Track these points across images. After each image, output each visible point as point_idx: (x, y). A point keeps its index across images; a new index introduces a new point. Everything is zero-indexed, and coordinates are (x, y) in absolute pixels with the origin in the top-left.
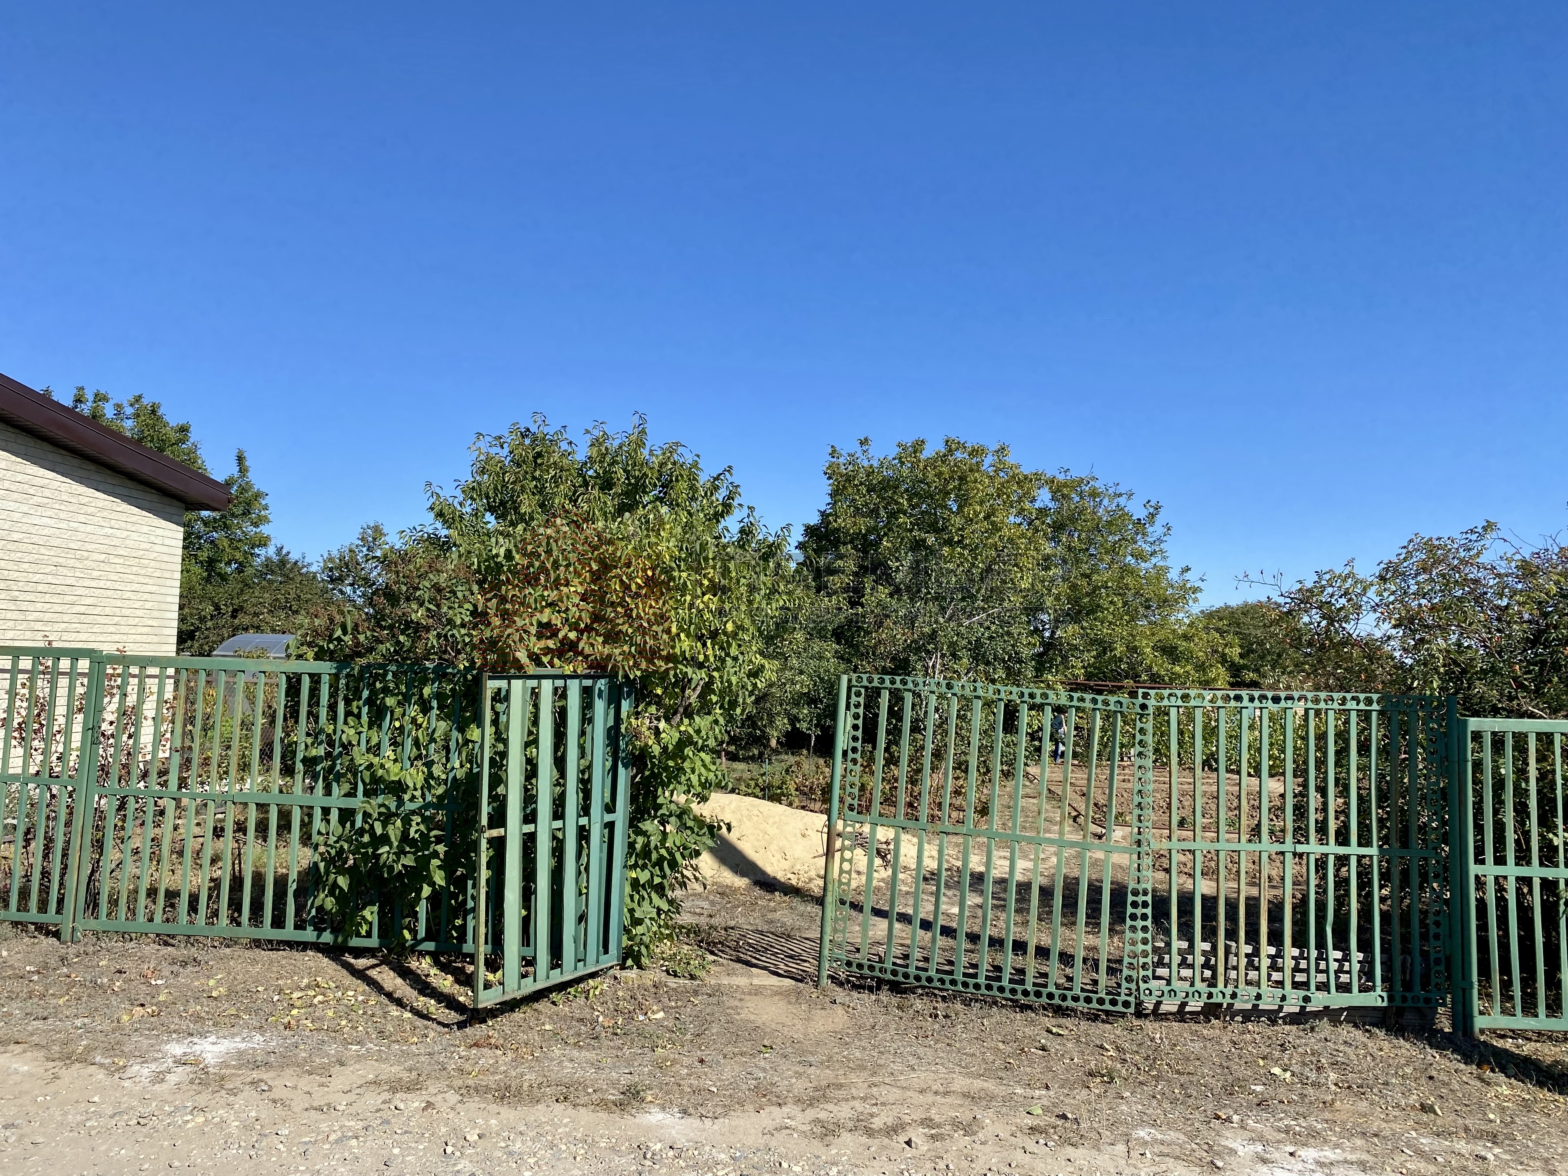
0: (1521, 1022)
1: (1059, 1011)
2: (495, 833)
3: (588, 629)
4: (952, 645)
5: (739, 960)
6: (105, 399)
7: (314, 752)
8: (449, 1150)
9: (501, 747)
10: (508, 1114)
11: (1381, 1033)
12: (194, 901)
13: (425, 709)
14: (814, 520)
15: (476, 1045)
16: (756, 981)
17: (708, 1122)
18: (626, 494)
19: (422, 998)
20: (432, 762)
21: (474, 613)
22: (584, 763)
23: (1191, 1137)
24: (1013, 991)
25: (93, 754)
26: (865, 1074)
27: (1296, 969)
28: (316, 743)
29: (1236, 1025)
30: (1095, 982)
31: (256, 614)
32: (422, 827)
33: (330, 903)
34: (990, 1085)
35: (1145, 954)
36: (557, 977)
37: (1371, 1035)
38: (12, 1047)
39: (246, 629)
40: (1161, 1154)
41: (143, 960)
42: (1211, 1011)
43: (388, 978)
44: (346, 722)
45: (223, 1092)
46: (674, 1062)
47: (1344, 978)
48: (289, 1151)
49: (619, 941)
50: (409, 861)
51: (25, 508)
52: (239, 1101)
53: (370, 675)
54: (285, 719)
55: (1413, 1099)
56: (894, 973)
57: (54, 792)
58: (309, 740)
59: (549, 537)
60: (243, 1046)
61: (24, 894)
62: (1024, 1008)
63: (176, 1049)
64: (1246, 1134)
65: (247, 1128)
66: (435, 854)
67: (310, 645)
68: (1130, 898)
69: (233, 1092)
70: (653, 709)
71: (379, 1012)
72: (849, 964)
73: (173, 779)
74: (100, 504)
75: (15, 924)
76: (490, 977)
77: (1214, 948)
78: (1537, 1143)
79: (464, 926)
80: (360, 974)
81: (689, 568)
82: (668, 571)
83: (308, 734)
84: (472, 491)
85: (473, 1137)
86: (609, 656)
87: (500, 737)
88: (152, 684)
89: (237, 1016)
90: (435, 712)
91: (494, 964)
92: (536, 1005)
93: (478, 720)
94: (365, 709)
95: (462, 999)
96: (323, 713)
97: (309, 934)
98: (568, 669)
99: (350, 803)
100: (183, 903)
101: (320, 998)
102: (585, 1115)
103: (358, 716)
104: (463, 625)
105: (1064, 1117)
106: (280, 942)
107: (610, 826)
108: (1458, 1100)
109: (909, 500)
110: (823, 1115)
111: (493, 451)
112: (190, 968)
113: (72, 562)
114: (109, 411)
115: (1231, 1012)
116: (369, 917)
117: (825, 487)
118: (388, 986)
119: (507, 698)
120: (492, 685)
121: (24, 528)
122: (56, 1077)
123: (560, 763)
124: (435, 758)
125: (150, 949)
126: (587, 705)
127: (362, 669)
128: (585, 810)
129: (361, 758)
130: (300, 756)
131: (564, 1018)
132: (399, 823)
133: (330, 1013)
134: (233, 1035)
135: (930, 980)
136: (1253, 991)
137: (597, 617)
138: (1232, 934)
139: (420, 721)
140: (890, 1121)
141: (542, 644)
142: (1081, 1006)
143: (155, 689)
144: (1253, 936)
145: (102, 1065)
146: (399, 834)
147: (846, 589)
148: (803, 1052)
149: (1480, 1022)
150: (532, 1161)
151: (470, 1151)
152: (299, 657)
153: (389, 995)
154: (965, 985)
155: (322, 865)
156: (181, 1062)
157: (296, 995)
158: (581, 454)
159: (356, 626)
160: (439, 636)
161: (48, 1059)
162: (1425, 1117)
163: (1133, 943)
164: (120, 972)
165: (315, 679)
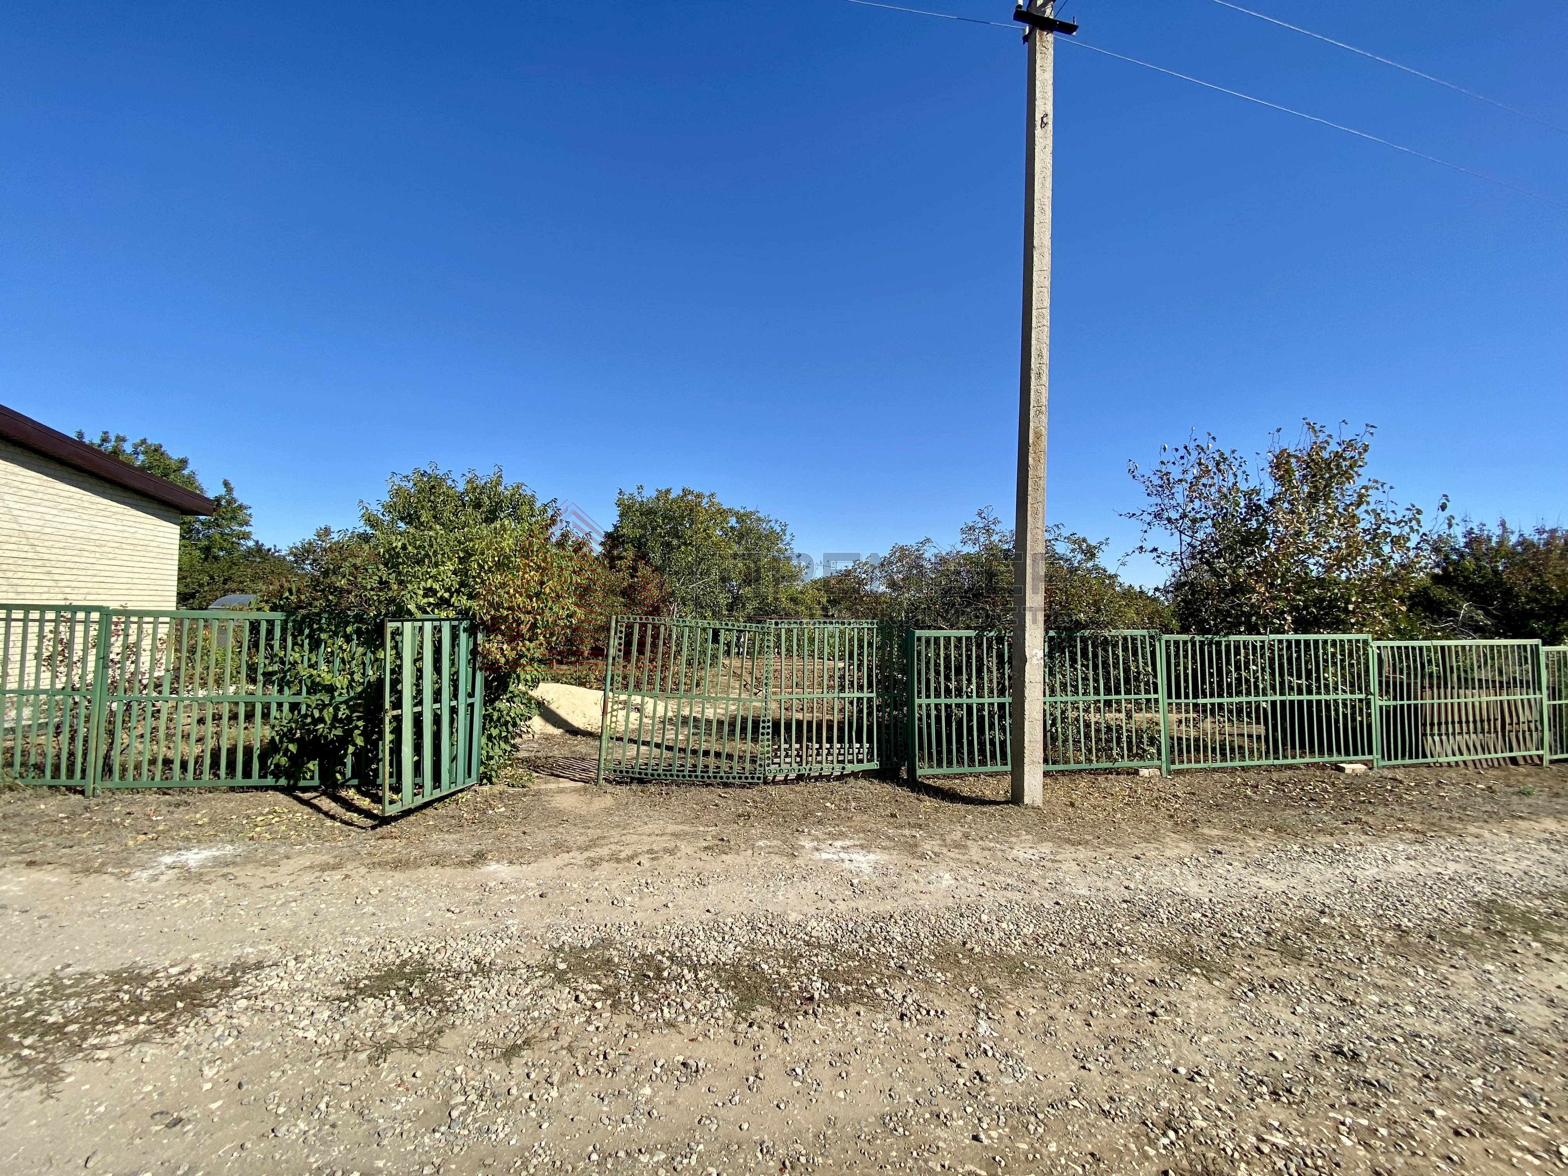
0: (936, 771)
1: (726, 785)
2: (395, 713)
3: (458, 591)
4: (683, 598)
5: (552, 775)
6: (124, 440)
7: (270, 669)
8: (359, 901)
9: (398, 662)
10: (399, 876)
11: (876, 782)
12: (184, 765)
13: (348, 640)
14: (611, 529)
15: (382, 838)
16: (561, 785)
17: (525, 866)
18: (490, 512)
19: (349, 814)
20: (353, 673)
21: (381, 582)
22: (454, 670)
23: (784, 842)
24: (703, 777)
25: (105, 676)
26: (619, 830)
27: (839, 754)
28: (272, 663)
29: (811, 785)
30: (744, 768)
31: (241, 582)
32: (347, 712)
33: (284, 761)
34: (686, 828)
35: (768, 752)
36: (437, 794)
37: (872, 783)
38: (45, 867)
39: (234, 592)
40: (769, 853)
41: (146, 805)
42: (800, 778)
43: (326, 803)
44: (293, 650)
45: (201, 884)
46: (507, 835)
47: (860, 756)
48: (247, 914)
49: (478, 770)
50: (339, 732)
51: (55, 512)
52: (213, 888)
53: (310, 620)
54: (249, 649)
55: (888, 812)
56: (640, 773)
57: (77, 700)
58: (267, 661)
59: (431, 537)
60: (217, 853)
61: (56, 768)
62: (708, 785)
63: (168, 859)
64: (810, 838)
65: (217, 903)
66: (357, 727)
67: (267, 602)
68: (761, 724)
69: (209, 883)
70: (500, 637)
71: (318, 824)
72: (615, 771)
73: (166, 689)
74: (114, 510)
75: (50, 787)
76: (395, 797)
77: (801, 747)
78: (938, 827)
79: (377, 769)
80: (306, 803)
81: (522, 556)
82: (508, 557)
83: (266, 658)
84: (390, 508)
85: (375, 892)
86: (470, 607)
87: (399, 656)
88: (148, 628)
89: (215, 835)
90: (355, 642)
91: (397, 789)
92: (424, 811)
93: (383, 645)
94: (307, 641)
95: (375, 812)
96: (276, 644)
97: (270, 781)
98: (443, 615)
99: (297, 699)
100: (177, 766)
101: (277, 819)
102: (448, 871)
103: (302, 646)
104: (372, 589)
105: (722, 840)
106: (248, 787)
107: (472, 705)
108: (907, 811)
109: (663, 520)
110: (592, 855)
111: (403, 484)
112: (182, 808)
113: (93, 548)
114: (128, 448)
115: (809, 777)
116: (312, 768)
117: (617, 511)
118: (325, 808)
119: (402, 634)
120: (391, 626)
121: (55, 525)
122: (78, 883)
123: (437, 669)
124: (356, 669)
125: (151, 798)
126: (454, 637)
127: (304, 617)
128: (455, 696)
129: (304, 671)
130: (260, 671)
131: (442, 817)
132: (331, 709)
133: (283, 828)
134: (211, 847)
135: (659, 775)
136: (820, 766)
137: (462, 584)
138: (810, 739)
139: (345, 647)
140: (630, 853)
141: (426, 600)
142: (737, 781)
143: (150, 631)
144: (819, 741)
145: (112, 874)
146: (331, 716)
147: (629, 567)
148: (586, 821)
149: (919, 772)
150: (413, 901)
151: (373, 900)
152: (259, 609)
153: (326, 814)
154: (678, 776)
155: (277, 738)
156: (169, 867)
157: (260, 818)
158: (461, 488)
159: (299, 590)
160: (356, 596)
161: (72, 873)
162: (892, 820)
163: (763, 747)
164: (129, 813)
165: (271, 623)
